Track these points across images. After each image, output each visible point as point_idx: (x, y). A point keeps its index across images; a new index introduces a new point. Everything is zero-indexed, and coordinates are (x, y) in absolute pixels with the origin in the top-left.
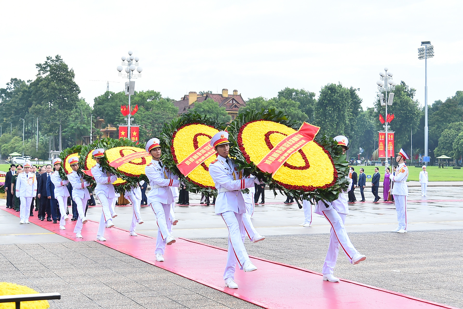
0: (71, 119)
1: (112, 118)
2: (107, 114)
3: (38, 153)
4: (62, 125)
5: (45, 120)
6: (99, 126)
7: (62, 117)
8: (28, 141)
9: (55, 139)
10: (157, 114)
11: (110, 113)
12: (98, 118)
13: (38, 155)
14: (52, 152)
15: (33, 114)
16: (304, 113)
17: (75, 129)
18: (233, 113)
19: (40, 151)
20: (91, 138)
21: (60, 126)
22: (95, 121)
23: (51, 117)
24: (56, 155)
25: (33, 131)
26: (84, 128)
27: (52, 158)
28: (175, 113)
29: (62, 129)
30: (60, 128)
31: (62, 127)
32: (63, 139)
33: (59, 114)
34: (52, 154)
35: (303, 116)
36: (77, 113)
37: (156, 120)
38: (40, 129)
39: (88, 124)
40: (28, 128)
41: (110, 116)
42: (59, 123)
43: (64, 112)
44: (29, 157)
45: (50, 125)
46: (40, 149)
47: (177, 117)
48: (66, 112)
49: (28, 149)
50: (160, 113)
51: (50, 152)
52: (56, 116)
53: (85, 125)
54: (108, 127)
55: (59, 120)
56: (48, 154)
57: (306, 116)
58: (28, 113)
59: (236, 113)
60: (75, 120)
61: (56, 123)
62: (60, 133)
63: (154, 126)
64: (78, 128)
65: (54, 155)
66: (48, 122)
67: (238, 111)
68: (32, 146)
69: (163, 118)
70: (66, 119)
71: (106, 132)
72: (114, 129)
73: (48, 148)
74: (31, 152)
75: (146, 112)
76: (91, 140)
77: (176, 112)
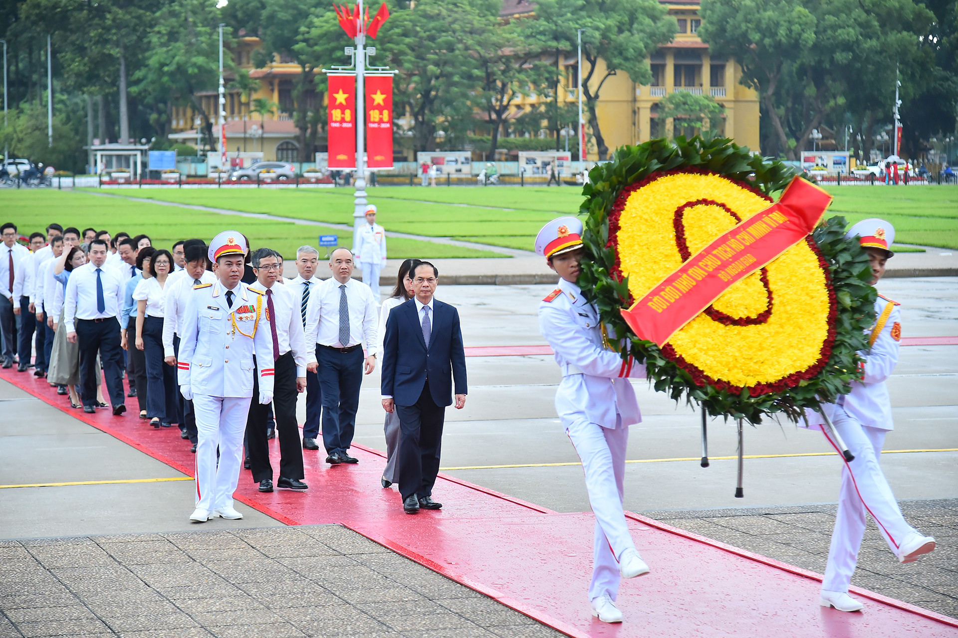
0: (155, 39)
1: (286, 33)
2: (272, 17)
3: (54, 150)
4: (126, 59)
5: (73, 43)
6: (244, 60)
7: (127, 35)
8: (22, 111)
9: (106, 103)
10: (430, 18)
11: (283, 15)
12: (242, 32)
13: (54, 158)
14: (96, 144)
15: (34, 23)
16: (923, 5)
17: (171, 74)
18: (683, 12)
19: (62, 145)
20: (222, 100)
21: (122, 61)
22: (234, 41)
23: (92, 34)
24: (111, 156)
25: (35, 77)
26: (200, 68)
27: (100, 166)
28: (493, 15)
29: (128, 74)
30: (122, 68)
31: (127, 67)
32: (132, 102)
33: (119, 25)
34: (99, 154)
35: (918, 16)
36: (174, 20)
37: (432, 38)
38: (56, 74)
39: (212, 53)
40: (17, 66)
41: (283, 24)
42: (116, 52)
43: (133, 17)
44: (26, 161)
45: (90, 58)
46: (58, 136)
47: (497, 26)
48: (139, 17)
49: (21, 135)
50: (444, 12)
51: (93, 148)
52: (108, 29)
53: (200, 60)
54: (274, 64)
55: (117, 44)
56: (86, 153)
57: (931, 14)
58: (17, 19)
59: (694, 12)
60: (169, 40)
61: (110, 55)
62: (123, 84)
63: (423, 59)
64: (181, 69)
65: (106, 156)
66: (81, 50)
67: (698, 4)
68: (37, 128)
69: (454, 32)
70: (140, 39)
71: (269, 80)
72: (294, 68)
73: (85, 134)
74: (31, 147)
75: (396, 12)
76: (221, 108)
77: (494, 11)
